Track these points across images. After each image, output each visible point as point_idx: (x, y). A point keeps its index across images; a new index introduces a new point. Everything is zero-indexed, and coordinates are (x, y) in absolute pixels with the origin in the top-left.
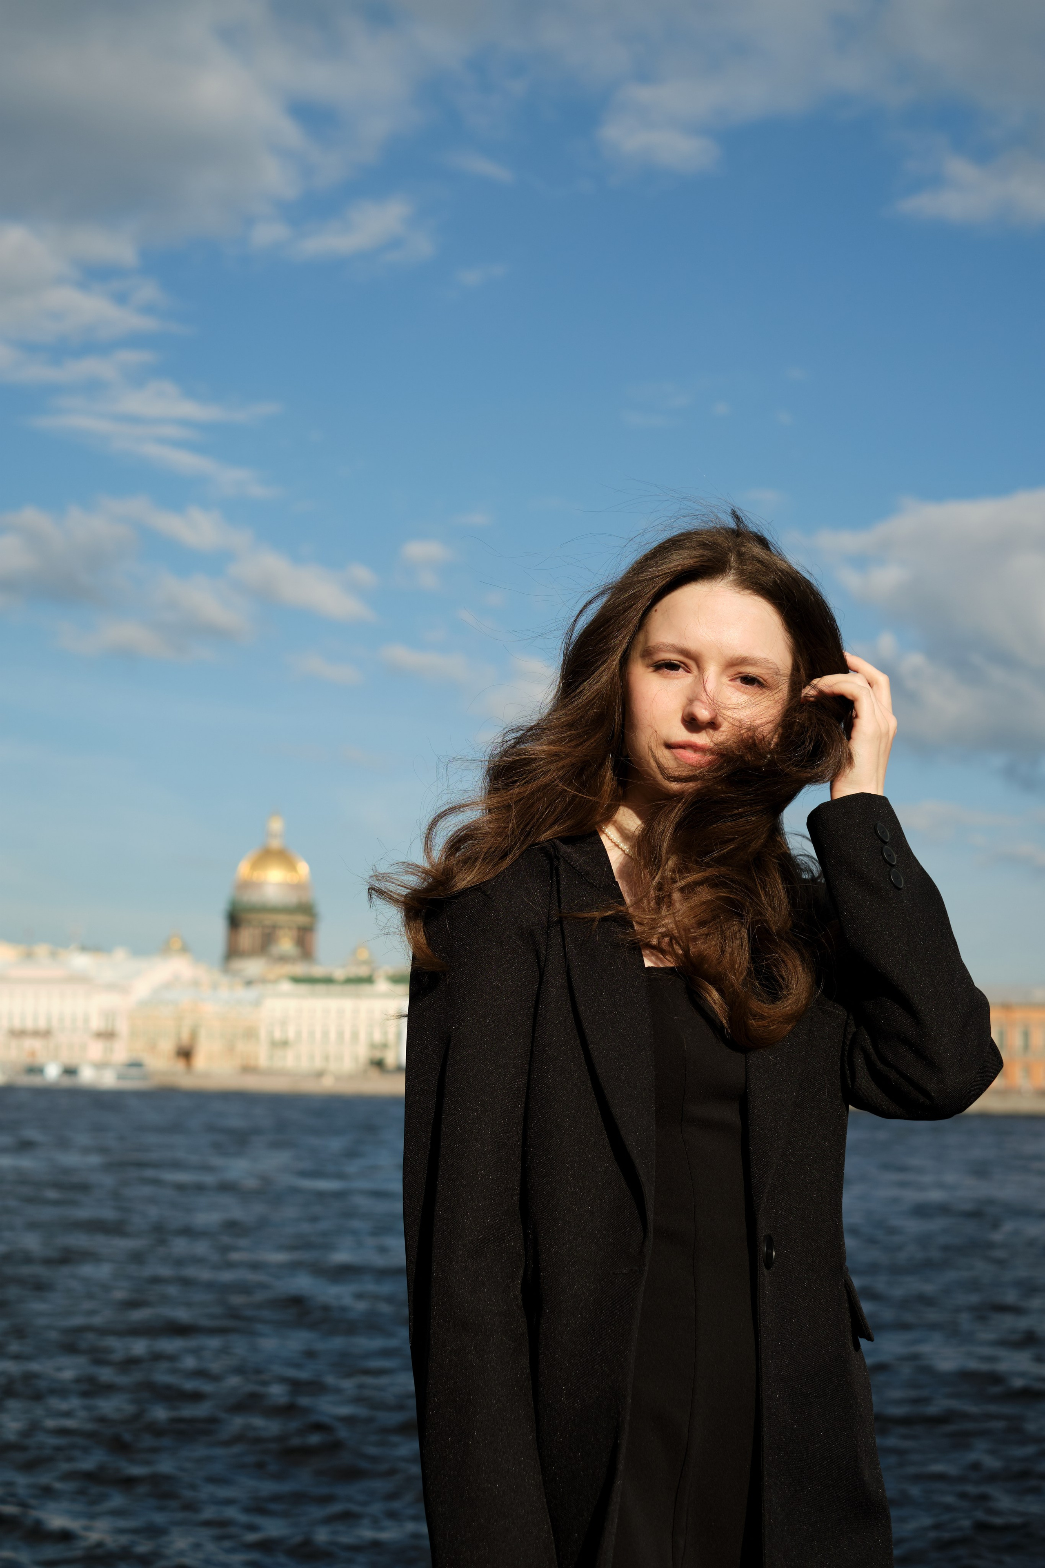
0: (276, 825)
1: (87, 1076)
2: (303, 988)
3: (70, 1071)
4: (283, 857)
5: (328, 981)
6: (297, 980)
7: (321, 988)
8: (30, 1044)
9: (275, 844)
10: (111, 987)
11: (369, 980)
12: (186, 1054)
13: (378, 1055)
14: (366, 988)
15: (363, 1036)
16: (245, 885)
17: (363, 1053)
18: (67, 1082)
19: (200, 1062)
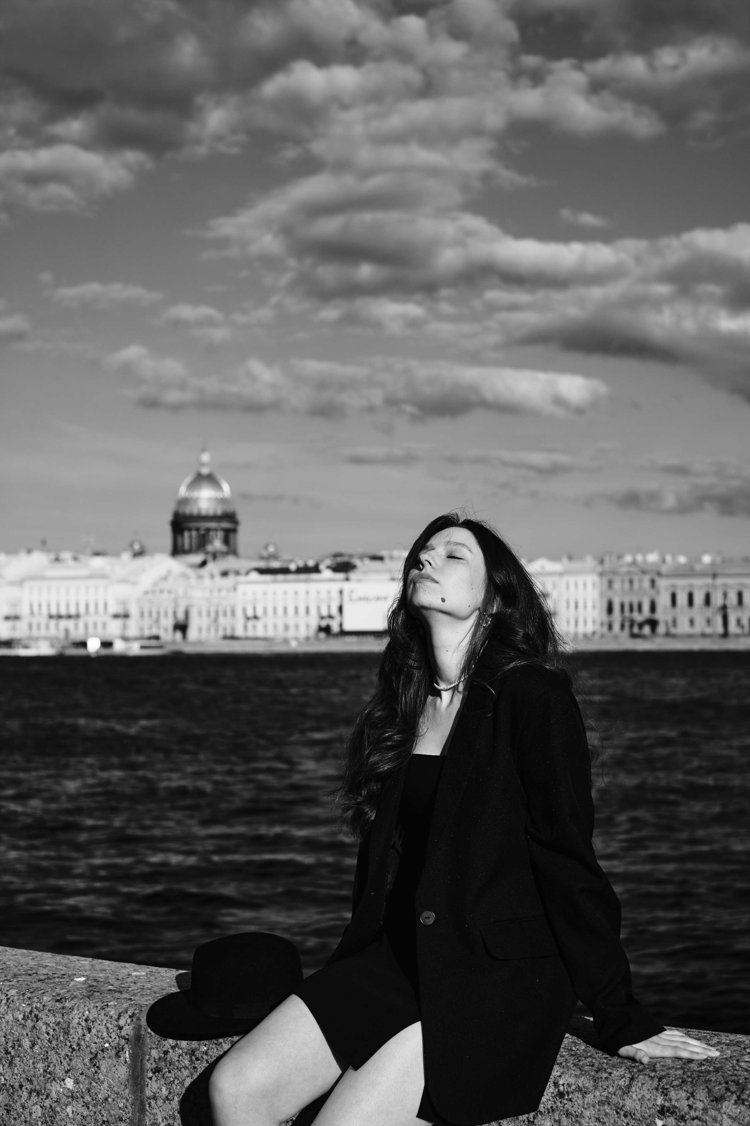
0: (205, 457)
1: (119, 647)
2: (268, 577)
3: (107, 644)
4: (211, 479)
5: (285, 571)
6: (262, 571)
7: (280, 577)
8: (64, 623)
9: (205, 471)
10: (123, 581)
11: (316, 569)
12: (182, 627)
13: (324, 623)
14: (314, 576)
15: (313, 611)
16: (184, 501)
17: (314, 622)
18: (105, 652)
19: (193, 633)
